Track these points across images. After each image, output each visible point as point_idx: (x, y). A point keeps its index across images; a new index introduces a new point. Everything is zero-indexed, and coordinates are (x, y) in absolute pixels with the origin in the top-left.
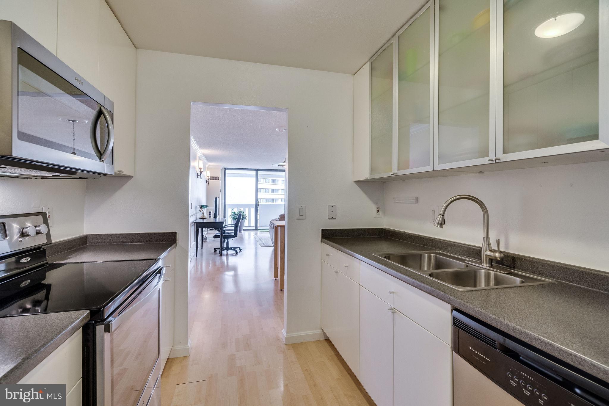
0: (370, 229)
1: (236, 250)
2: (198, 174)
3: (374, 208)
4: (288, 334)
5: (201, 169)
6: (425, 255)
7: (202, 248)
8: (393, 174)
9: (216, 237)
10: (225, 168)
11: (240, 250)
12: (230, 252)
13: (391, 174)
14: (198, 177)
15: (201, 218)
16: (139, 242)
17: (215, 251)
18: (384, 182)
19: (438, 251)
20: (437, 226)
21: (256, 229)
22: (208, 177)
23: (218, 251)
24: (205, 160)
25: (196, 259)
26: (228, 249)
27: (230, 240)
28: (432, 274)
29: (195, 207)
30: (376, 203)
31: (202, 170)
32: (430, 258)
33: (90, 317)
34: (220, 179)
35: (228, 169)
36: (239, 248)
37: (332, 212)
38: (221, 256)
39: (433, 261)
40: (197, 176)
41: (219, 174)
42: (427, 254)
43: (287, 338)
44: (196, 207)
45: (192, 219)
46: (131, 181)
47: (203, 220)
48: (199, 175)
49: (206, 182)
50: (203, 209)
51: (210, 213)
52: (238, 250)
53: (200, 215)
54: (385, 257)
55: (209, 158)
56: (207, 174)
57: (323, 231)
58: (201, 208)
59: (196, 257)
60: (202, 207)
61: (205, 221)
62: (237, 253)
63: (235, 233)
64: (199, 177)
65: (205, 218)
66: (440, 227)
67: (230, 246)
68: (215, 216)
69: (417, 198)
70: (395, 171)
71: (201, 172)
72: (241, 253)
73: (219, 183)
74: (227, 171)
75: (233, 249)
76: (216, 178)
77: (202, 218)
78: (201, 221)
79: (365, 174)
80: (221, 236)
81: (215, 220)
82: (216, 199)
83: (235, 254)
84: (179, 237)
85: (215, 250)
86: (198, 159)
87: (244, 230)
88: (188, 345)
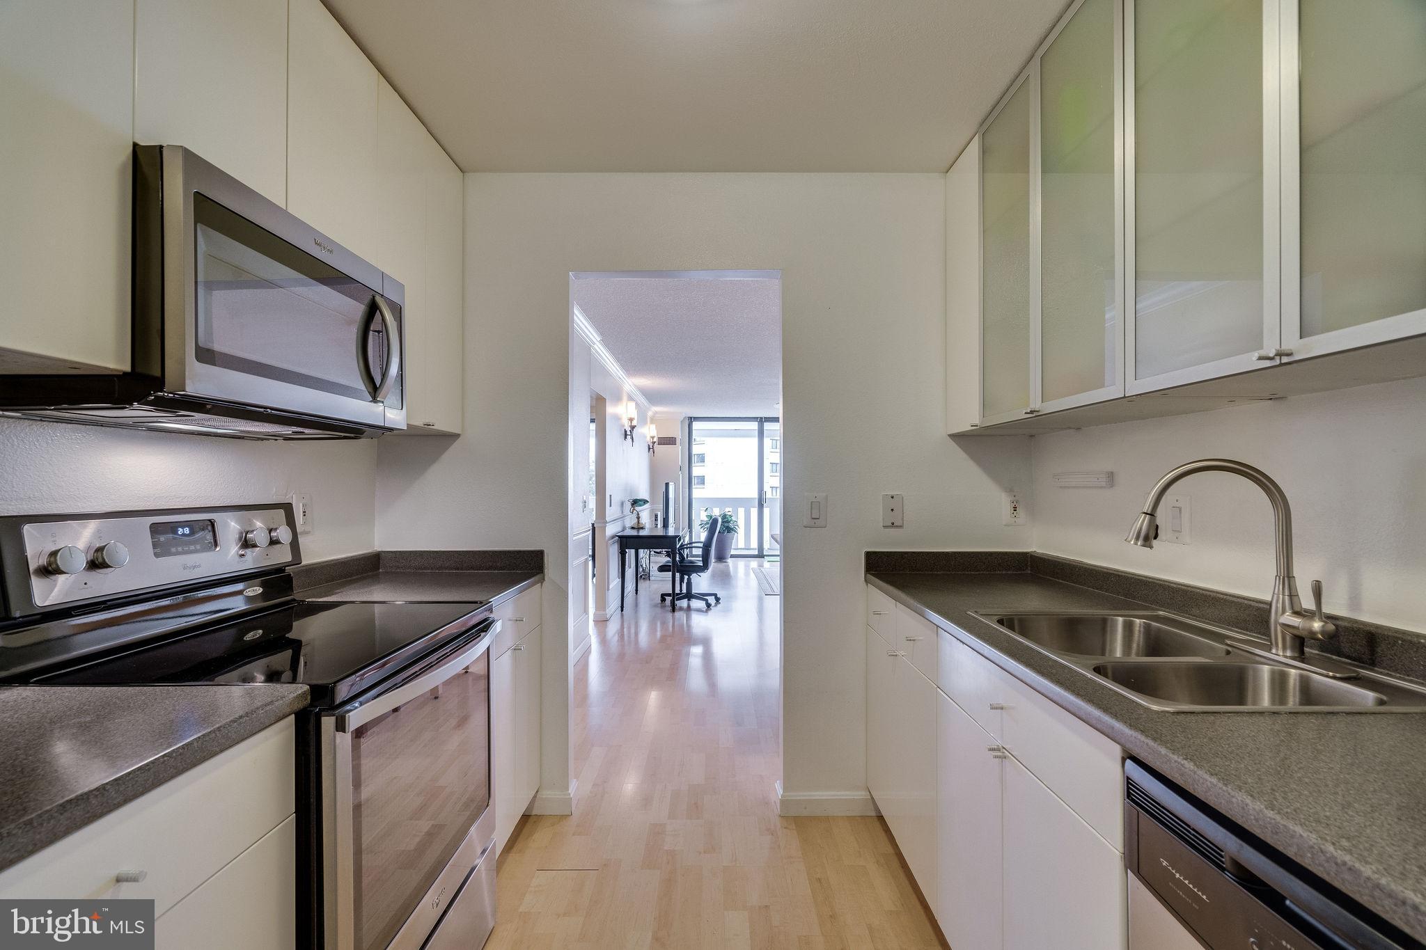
0: (991, 554)
1: (706, 600)
2: (626, 431)
3: (1003, 501)
4: (786, 794)
5: (631, 420)
6: (1117, 621)
7: (637, 593)
8: (1032, 412)
9: (663, 569)
10: (691, 418)
11: (718, 600)
12: (696, 604)
13: (1026, 413)
14: (626, 438)
15: (633, 528)
16: (472, 568)
17: (662, 601)
18: (1032, 436)
19: (1161, 613)
20: (1136, 544)
21: (761, 555)
22: (653, 438)
23: (669, 599)
24: (642, 400)
25: (622, 615)
26: (689, 596)
27: (694, 577)
28: (1103, 666)
29: (620, 504)
30: (1010, 490)
31: (634, 423)
32: (1129, 627)
34: (678, 442)
35: (697, 419)
36: (715, 595)
37: (892, 510)
38: (674, 610)
39: (1139, 637)
40: (623, 437)
41: (677, 432)
42: (1120, 619)
43: (784, 803)
44: (622, 504)
45: (612, 529)
46: (457, 445)
47: (638, 533)
48: (628, 433)
49: (649, 449)
50: (637, 508)
51: (656, 516)
52: (712, 600)
53: (630, 521)
54: (1001, 622)
55: (653, 397)
56: (649, 432)
57: (870, 556)
58: (633, 505)
59: (622, 610)
60: (635, 503)
61: (642, 533)
62: (709, 605)
63: (703, 561)
64: (629, 437)
65: (642, 528)
66: (1143, 546)
67: (694, 591)
68: (666, 525)
69: (1112, 473)
70: (1036, 404)
71: (633, 428)
72: (719, 606)
73: (678, 451)
74: (696, 425)
75: (701, 597)
76: (670, 441)
77: (636, 526)
78: (634, 533)
79: (969, 417)
80: (674, 567)
81: (666, 533)
82: (667, 485)
83: (704, 610)
84: (549, 562)
85: (663, 597)
86: (625, 398)
87: (732, 556)
88: (570, 792)
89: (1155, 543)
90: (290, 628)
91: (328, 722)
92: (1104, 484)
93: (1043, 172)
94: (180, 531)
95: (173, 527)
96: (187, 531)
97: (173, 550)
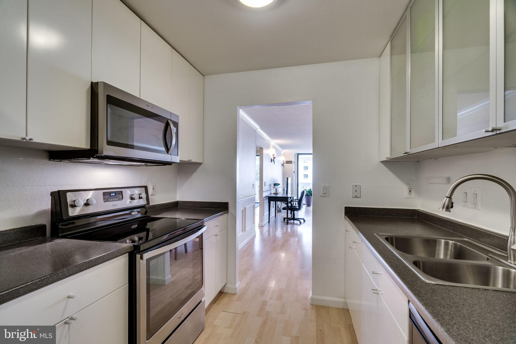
0: (399, 209)
1: (300, 221)
2: (272, 159)
3: (405, 189)
4: (313, 296)
5: (274, 155)
6: (441, 241)
7: (275, 217)
8: (406, 153)
9: (284, 209)
10: (298, 154)
11: (304, 221)
12: (296, 222)
13: (404, 154)
14: (272, 161)
15: (274, 194)
17: (284, 220)
18: (418, 162)
19: (466, 239)
20: (442, 210)
22: (283, 161)
23: (286, 220)
24: (279, 148)
25: (269, 225)
26: (294, 219)
27: (296, 212)
29: (269, 185)
30: (408, 184)
31: (275, 156)
32: (447, 244)
33: (133, 248)
34: (293, 162)
35: (300, 154)
36: (303, 219)
37: (356, 191)
38: (287, 224)
39: (451, 248)
40: (271, 161)
41: (293, 159)
42: (443, 241)
43: (312, 299)
44: (270, 185)
45: (265, 194)
46: (201, 167)
47: (276, 195)
48: (273, 160)
49: (282, 165)
50: (275, 187)
51: (284, 189)
52: (302, 221)
53: (273, 191)
54: (387, 239)
55: (283, 147)
56: (281, 159)
57: (346, 208)
58: (274, 185)
59: (269, 223)
60: (275, 185)
61: (278, 196)
62: (301, 223)
63: (298, 206)
64: (273, 161)
65: (278, 194)
66: (446, 211)
67: (296, 217)
68: (287, 193)
69: (449, 178)
70: (408, 150)
71: (274, 158)
72: (305, 223)
73: (292, 167)
74: (300, 156)
75: (298, 219)
76: (288, 162)
77: (275, 193)
78: (275, 196)
79: (386, 155)
80: (287, 208)
81: (287, 196)
82: (288, 178)
83: (299, 224)
84: (230, 206)
85: (284, 219)
86: (271, 147)
89: (451, 210)
90: (146, 225)
91: (138, 256)
92: (445, 182)
93: (411, 53)
94: (112, 194)
95: (110, 193)
96: (114, 194)
97: (110, 200)
